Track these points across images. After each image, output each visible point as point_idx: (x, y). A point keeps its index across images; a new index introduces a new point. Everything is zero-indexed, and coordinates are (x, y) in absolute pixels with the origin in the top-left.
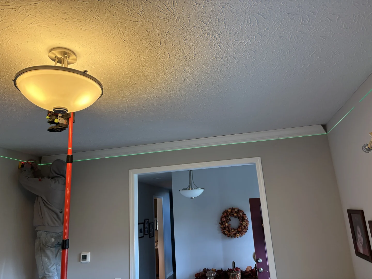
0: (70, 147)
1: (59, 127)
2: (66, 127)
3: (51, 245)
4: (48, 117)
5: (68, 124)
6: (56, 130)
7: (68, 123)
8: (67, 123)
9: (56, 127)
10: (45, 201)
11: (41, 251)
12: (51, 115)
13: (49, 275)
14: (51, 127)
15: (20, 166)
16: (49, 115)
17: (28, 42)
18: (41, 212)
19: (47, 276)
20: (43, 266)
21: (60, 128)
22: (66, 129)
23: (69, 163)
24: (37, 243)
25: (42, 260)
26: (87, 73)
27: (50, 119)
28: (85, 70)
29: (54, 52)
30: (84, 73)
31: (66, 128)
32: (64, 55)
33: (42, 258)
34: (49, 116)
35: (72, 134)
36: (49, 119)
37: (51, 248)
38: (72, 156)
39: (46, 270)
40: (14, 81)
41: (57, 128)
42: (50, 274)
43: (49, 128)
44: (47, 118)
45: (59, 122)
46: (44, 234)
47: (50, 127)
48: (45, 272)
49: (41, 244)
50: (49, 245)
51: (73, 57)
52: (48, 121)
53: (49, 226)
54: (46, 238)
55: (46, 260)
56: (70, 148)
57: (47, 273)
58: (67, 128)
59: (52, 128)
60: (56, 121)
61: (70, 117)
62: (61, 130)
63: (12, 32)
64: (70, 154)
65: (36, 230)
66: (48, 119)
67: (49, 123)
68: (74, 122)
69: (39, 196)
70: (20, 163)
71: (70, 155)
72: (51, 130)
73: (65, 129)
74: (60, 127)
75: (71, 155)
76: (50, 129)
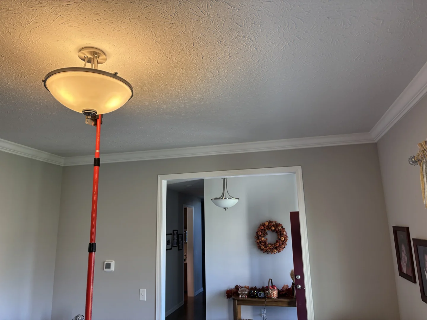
0: (98, 150)
5: (95, 126)
7: (96, 124)
8: (94, 124)
17: (58, 41)
23: (97, 167)
26: (117, 75)
28: (116, 72)
29: (84, 51)
30: (115, 76)
32: (94, 55)
38: (99, 159)
40: (45, 81)
45: (87, 123)
51: (103, 57)
61: (98, 119)
63: (43, 31)
64: (97, 156)
68: (101, 124)
71: (97, 158)
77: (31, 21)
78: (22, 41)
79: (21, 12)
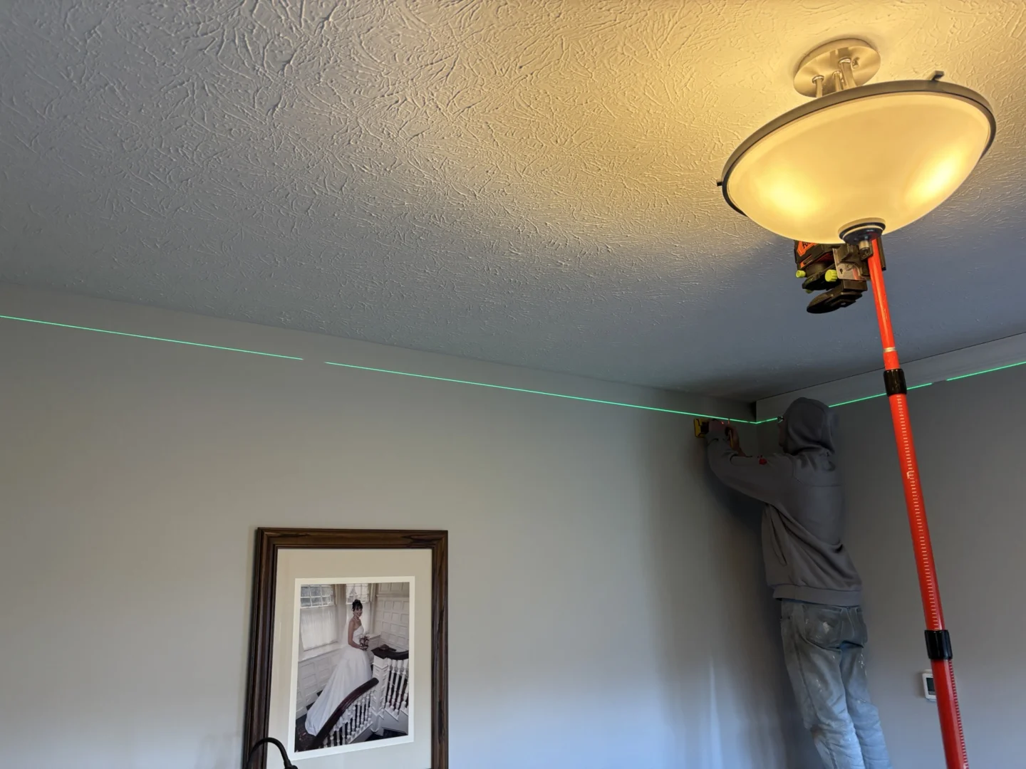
0: (891, 346)
1: (842, 293)
2: (861, 289)
3: (821, 642)
4: (802, 273)
5: (866, 278)
6: (833, 304)
7: (867, 275)
8: (863, 275)
9: (832, 295)
10: (786, 517)
11: (798, 654)
12: (811, 264)
13: (829, 725)
14: (817, 298)
15: (699, 431)
16: (802, 265)
17: (738, 63)
18: (780, 547)
19: (825, 727)
20: (809, 696)
21: (847, 295)
22: (863, 293)
23: (898, 396)
24: (785, 631)
25: (804, 680)
27: (806, 276)
28: (937, 72)
29: (808, 64)
31: (862, 291)
32: (842, 61)
33: (803, 675)
34: (803, 269)
35: (887, 306)
36: (806, 278)
37: (825, 651)
38: (900, 373)
39: (820, 709)
40: (723, 184)
41: (837, 296)
42: (834, 725)
43: (811, 303)
44: (797, 276)
45: (841, 276)
46: (797, 610)
47: (810, 300)
48: (818, 714)
49: (797, 636)
50: (816, 641)
51: (865, 54)
52: (803, 285)
53: (808, 585)
54: (807, 620)
55: (817, 682)
56: (889, 350)
57: (823, 719)
58: (866, 290)
59: (819, 301)
60: (830, 276)
61: (872, 255)
62: (849, 301)
63: (699, 48)
64: (892, 366)
65: (776, 596)
66: (801, 277)
67: (805, 290)
68: (884, 269)
69: (767, 504)
70: (696, 422)
71: (895, 370)
72: (816, 308)
73: (861, 296)
74: (845, 290)
75: (899, 370)
76: (815, 304)
77: (669, 30)
78: (653, 104)
79: (644, 13)
